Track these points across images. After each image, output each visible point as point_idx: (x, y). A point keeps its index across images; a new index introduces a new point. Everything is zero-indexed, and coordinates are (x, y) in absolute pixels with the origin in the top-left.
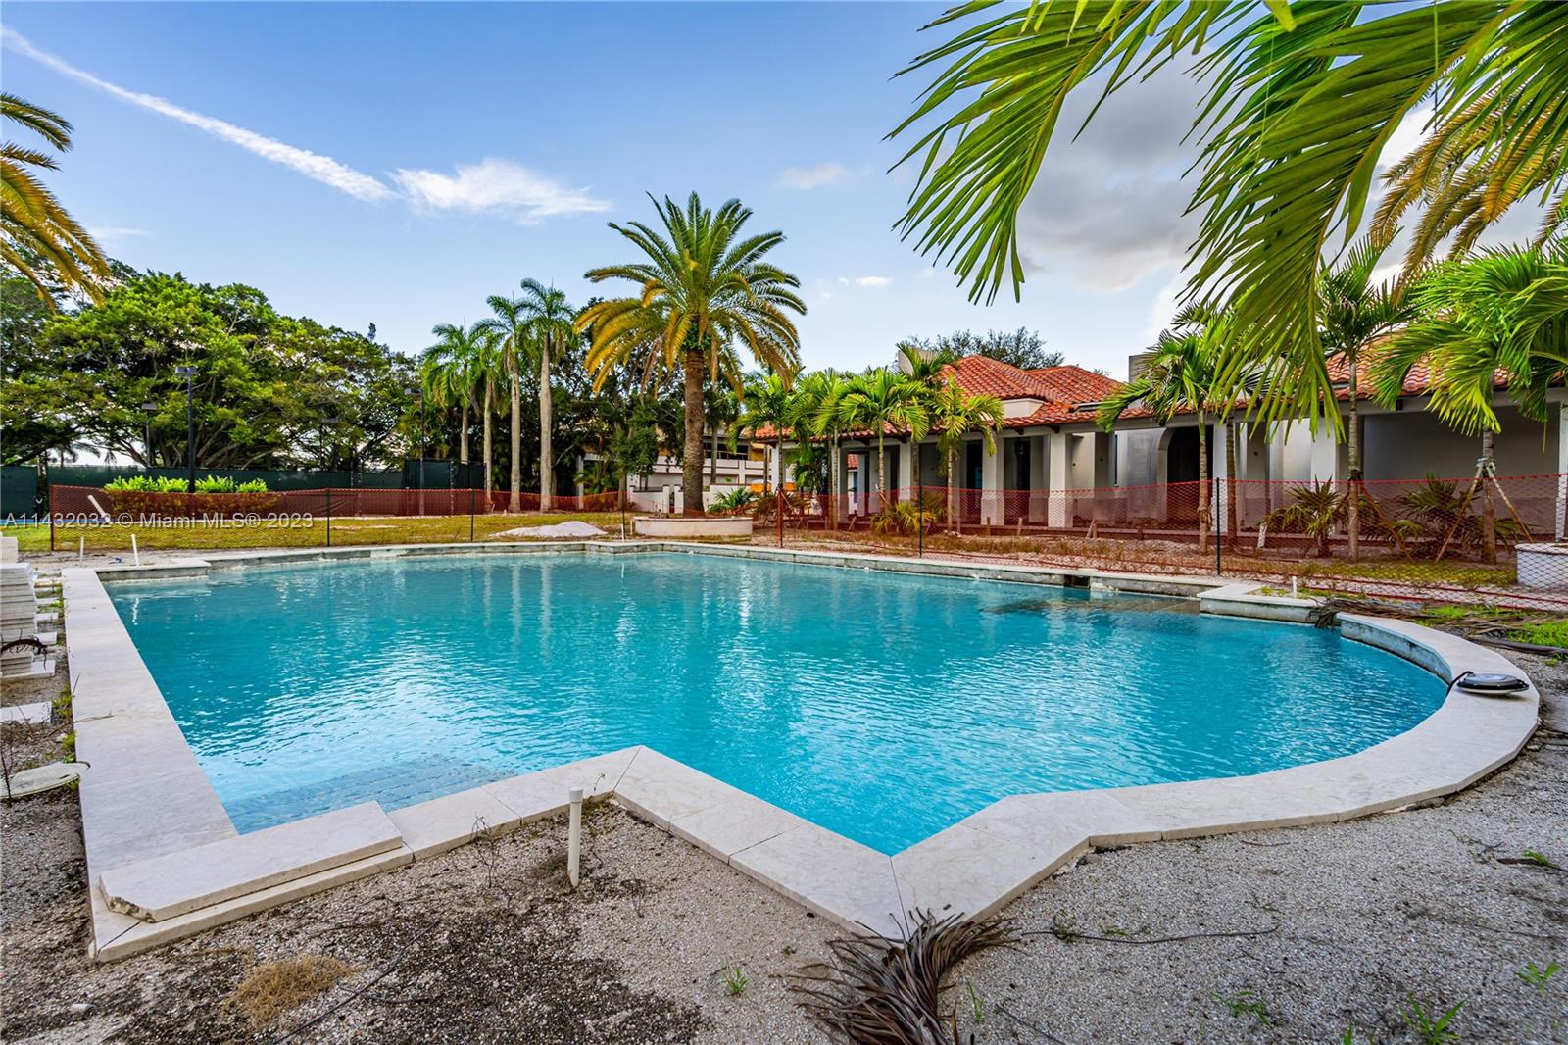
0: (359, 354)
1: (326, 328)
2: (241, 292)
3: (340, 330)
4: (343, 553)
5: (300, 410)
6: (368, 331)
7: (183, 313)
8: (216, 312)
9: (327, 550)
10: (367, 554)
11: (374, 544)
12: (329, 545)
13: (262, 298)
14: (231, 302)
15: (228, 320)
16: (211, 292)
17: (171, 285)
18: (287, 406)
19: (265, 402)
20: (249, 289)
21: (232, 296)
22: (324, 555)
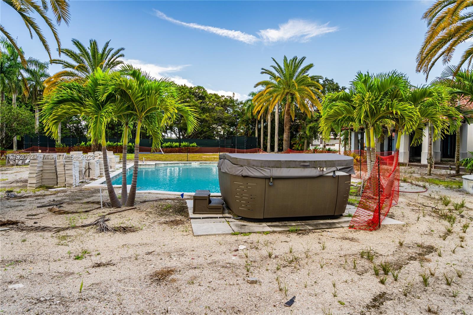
0: (229, 103)
1: (220, 96)
2: (199, 88)
3: (224, 96)
4: (186, 163)
5: (212, 121)
6: (233, 95)
7: (185, 96)
8: (193, 94)
9: (182, 162)
10: (191, 163)
11: (193, 161)
12: (187, 161)
13: (204, 89)
14: (197, 91)
15: (196, 96)
16: (192, 88)
17: (183, 88)
18: (209, 120)
19: (204, 119)
20: (201, 87)
21: (197, 89)
22: (181, 163)
